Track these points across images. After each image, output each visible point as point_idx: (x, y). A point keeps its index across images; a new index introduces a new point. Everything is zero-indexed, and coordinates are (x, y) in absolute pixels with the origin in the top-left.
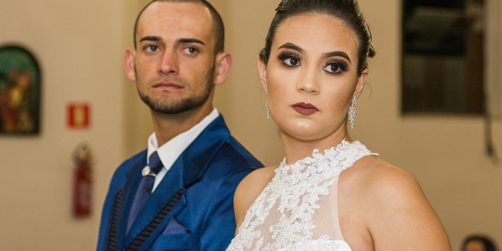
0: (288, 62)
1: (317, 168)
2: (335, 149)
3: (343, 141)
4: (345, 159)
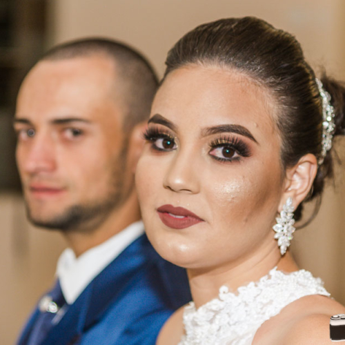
0: (160, 143)
1: (229, 316)
2: (256, 286)
3: (273, 272)
4: (271, 302)
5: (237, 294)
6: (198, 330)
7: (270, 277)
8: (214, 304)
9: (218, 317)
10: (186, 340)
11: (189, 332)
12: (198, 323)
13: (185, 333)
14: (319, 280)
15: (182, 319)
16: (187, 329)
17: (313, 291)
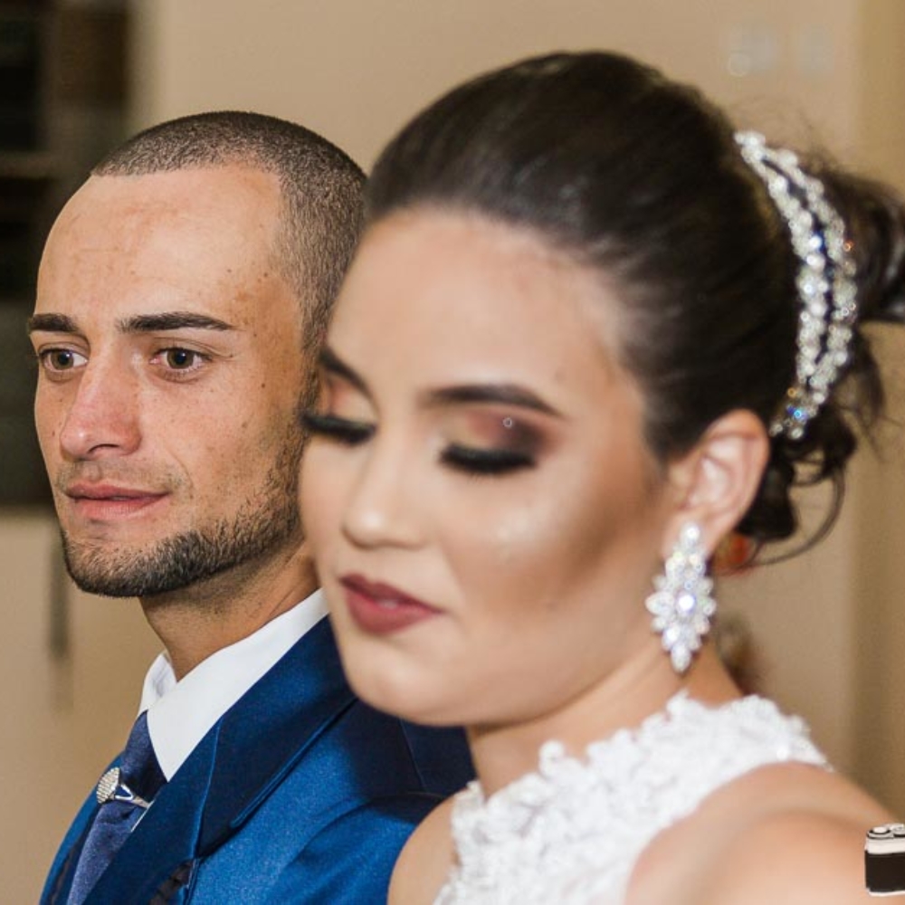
4: (673, 781)
5: (585, 760)
6: (491, 854)
7: (668, 718)
8: (528, 788)
9: (540, 820)
10: (460, 879)
11: (467, 860)
12: (492, 837)
13: (456, 860)
14: (797, 723)
15: (449, 826)
16: (462, 851)
17: (782, 753)
